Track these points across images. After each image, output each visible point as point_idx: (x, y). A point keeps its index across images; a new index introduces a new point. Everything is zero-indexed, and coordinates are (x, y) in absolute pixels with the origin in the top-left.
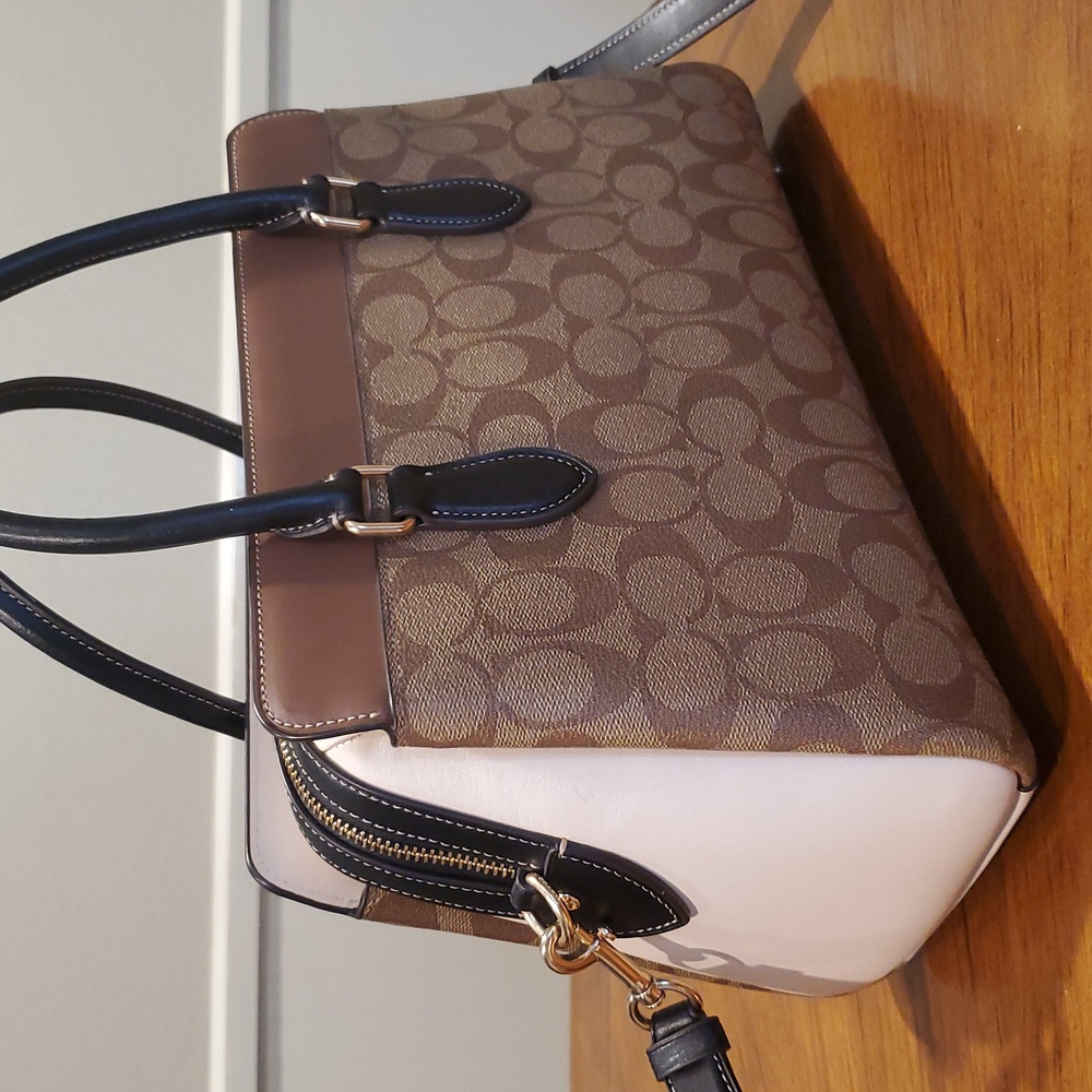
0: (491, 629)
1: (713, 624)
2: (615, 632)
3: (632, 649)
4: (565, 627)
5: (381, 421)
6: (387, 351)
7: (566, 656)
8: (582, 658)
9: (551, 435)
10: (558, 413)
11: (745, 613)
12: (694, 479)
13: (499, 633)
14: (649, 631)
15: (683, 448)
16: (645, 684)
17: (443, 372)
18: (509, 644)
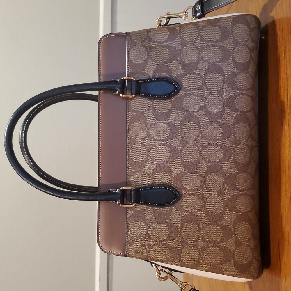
0: (149, 238)
1: (199, 244)
2: (176, 243)
3: (179, 247)
4: (165, 240)
5: (131, 166)
6: (135, 142)
7: (164, 247)
8: (168, 249)
9: (172, 180)
10: (174, 174)
11: (207, 241)
12: (204, 199)
13: (151, 240)
14: (184, 244)
15: (203, 189)
16: (180, 257)
17: (148, 153)
18: (152, 243)
